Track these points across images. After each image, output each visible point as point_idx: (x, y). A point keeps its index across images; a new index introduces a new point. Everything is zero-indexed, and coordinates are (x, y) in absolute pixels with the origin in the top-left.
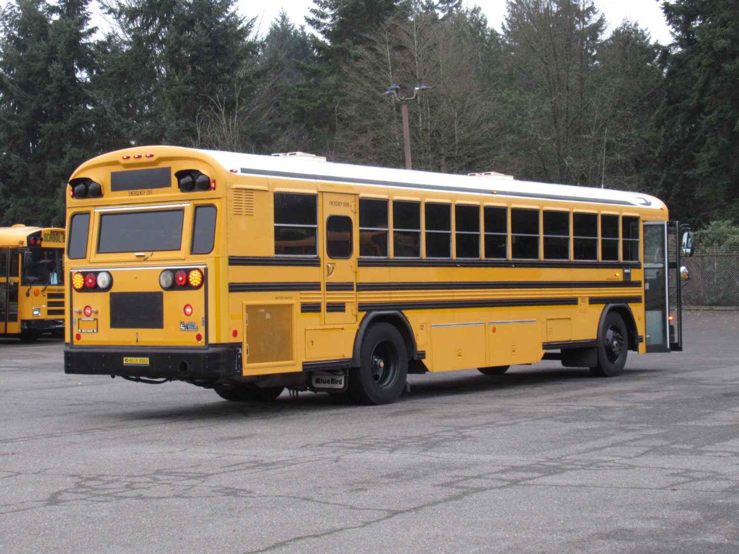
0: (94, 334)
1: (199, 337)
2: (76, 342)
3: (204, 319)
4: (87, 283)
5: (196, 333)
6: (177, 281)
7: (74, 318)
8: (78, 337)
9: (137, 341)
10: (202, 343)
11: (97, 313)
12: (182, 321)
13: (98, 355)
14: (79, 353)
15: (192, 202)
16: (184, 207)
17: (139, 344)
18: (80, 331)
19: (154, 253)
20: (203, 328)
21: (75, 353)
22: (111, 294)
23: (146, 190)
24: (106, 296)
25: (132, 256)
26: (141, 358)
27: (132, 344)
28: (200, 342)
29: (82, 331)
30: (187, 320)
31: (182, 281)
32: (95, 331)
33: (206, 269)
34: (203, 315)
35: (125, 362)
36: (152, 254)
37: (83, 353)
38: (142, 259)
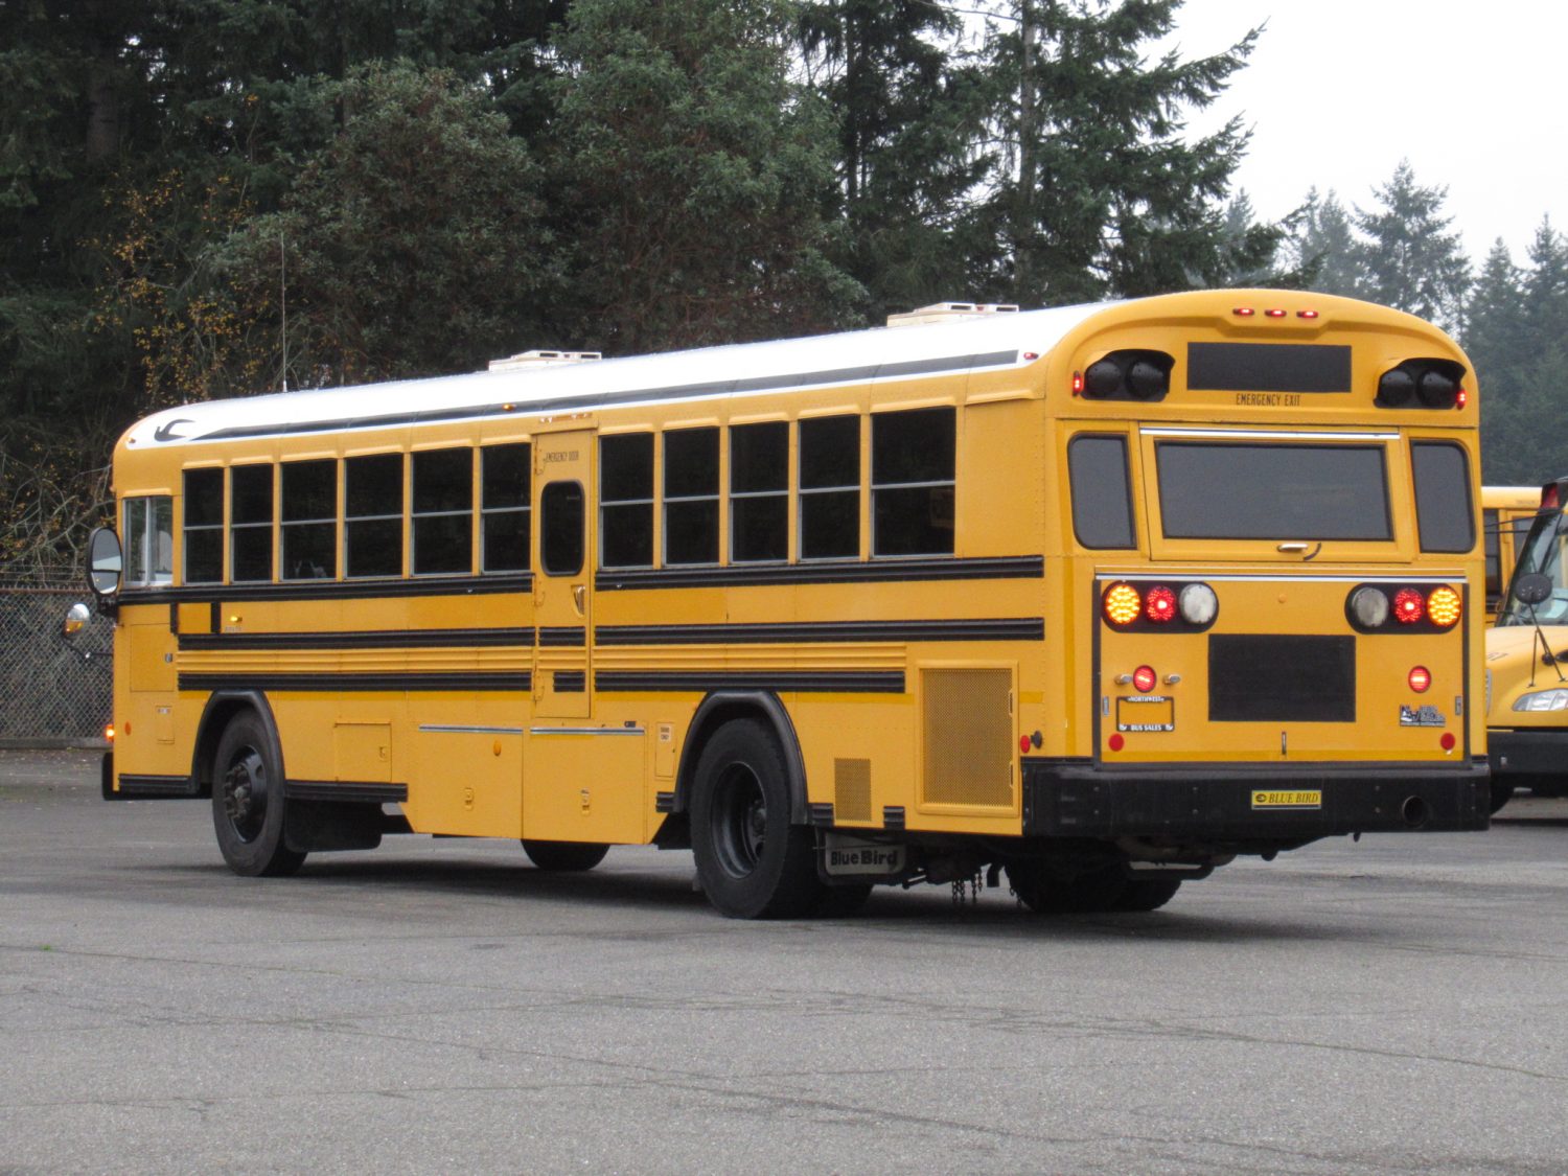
0: (1164, 734)
1: (1448, 742)
2: (1108, 755)
3: (1461, 701)
4: (1151, 610)
5: (1439, 733)
6: (1398, 611)
7: (1103, 694)
8: (1117, 743)
9: (1284, 752)
10: (1455, 754)
11: (1169, 683)
12: (1404, 704)
13: (1183, 787)
14: (1122, 783)
15: (1404, 432)
16: (1385, 441)
17: (1288, 758)
18: (1123, 727)
19: (1325, 544)
20: (1460, 719)
21: (1112, 781)
22: (1213, 639)
23: (1283, 394)
24: (1200, 642)
25: (1267, 549)
26: (1302, 792)
27: (1271, 758)
28: (1449, 752)
29: (1129, 729)
30: (1416, 702)
31: (1411, 612)
32: (1169, 727)
33: (1466, 588)
34: (1459, 691)
35: (1255, 802)
36: (1319, 547)
37: (1134, 782)
38: (1299, 557)
